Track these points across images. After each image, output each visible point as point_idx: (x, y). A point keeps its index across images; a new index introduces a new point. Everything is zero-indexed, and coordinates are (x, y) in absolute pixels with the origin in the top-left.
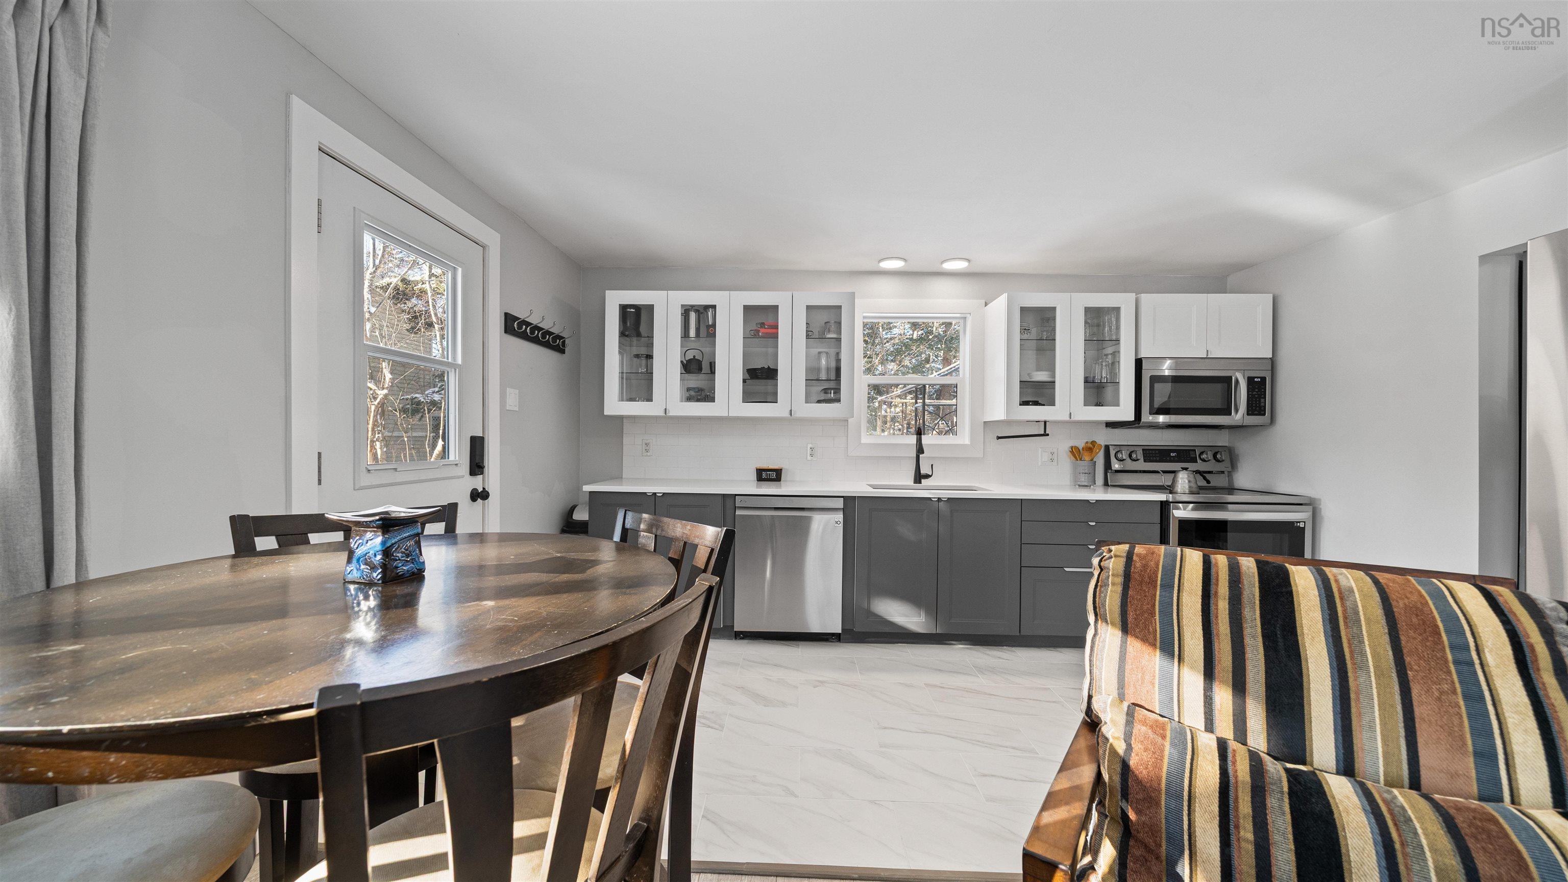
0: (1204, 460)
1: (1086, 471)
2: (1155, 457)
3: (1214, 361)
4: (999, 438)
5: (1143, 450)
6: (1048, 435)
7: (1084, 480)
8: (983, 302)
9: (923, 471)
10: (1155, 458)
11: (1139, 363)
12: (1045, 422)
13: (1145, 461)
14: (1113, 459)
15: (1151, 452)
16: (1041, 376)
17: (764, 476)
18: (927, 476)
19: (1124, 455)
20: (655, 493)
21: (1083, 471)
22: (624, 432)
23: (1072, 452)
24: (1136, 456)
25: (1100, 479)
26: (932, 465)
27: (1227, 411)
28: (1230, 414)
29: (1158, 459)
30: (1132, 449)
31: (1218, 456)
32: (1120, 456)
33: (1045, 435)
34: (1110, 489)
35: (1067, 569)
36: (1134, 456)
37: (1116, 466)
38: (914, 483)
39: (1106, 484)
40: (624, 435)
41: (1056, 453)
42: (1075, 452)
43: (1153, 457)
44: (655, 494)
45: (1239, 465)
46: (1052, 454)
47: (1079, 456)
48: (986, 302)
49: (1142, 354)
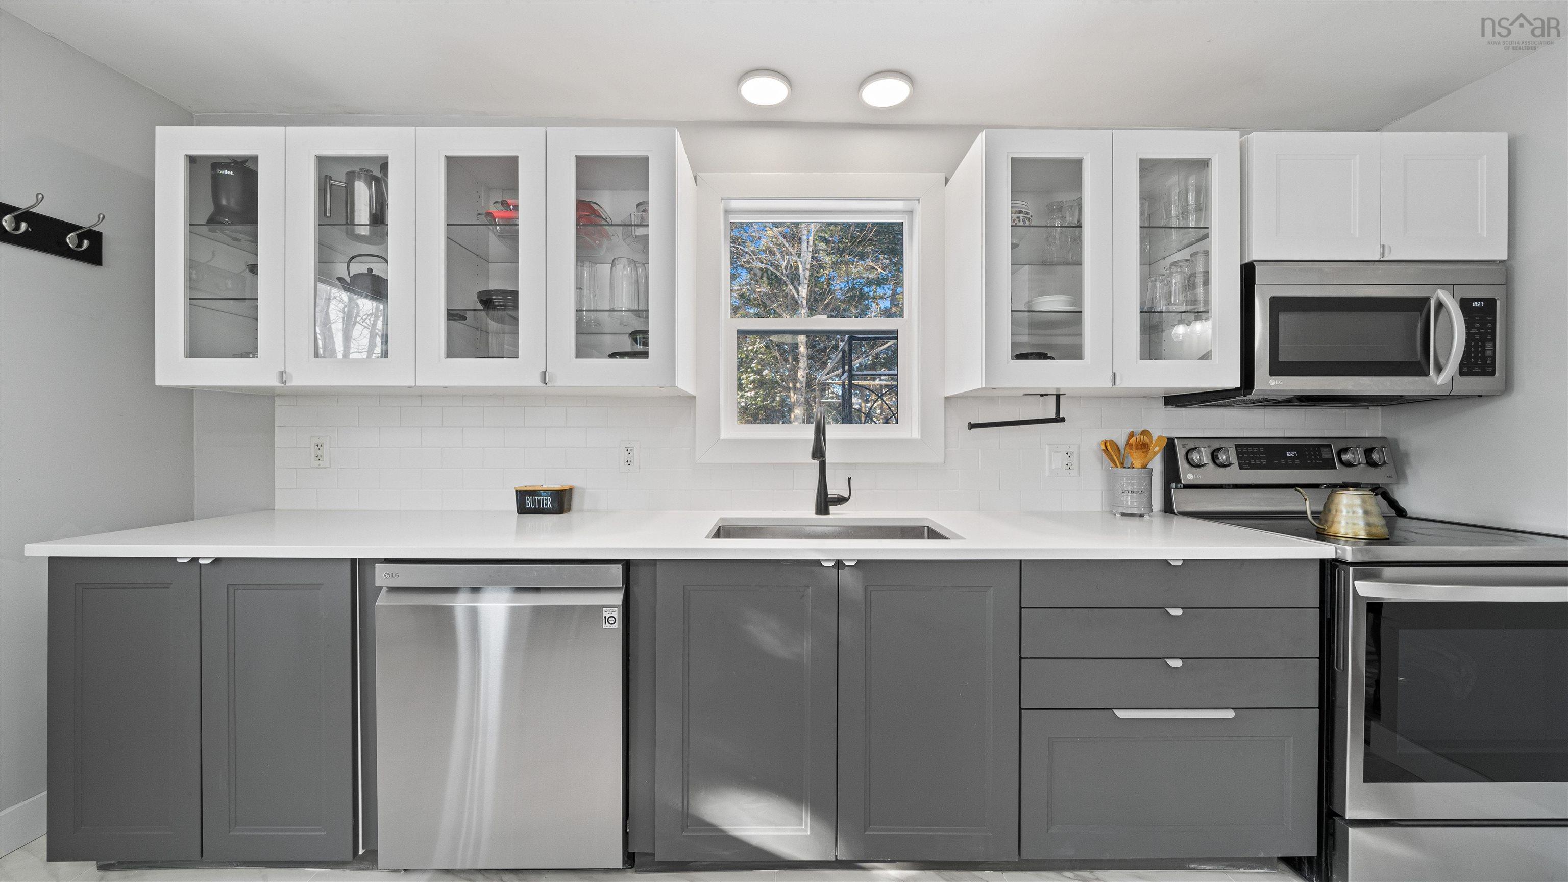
0: (1348, 464)
1: (1135, 488)
2: (1260, 458)
3: (1394, 266)
4: (972, 426)
5: (1237, 446)
6: (1063, 420)
7: (1131, 503)
8: (942, 176)
9: (833, 490)
10: (1258, 462)
11: (1248, 273)
12: (1058, 397)
13: (1241, 467)
14: (1182, 464)
15: (1250, 449)
16: (1053, 303)
17: (529, 504)
18: (841, 500)
19: (1203, 456)
20: (198, 559)
21: (1129, 488)
22: (277, 423)
23: (1106, 450)
24: (1228, 458)
25: (1157, 502)
26: (849, 479)
27: (1418, 368)
28: (1426, 374)
29: (1264, 462)
30: (1216, 445)
31: (1375, 456)
32: (1195, 457)
33: (1059, 419)
34: (1176, 520)
35: (1121, 714)
36: (1222, 457)
37: (1188, 476)
38: (817, 514)
39: (1168, 508)
40: (277, 430)
41: (1076, 453)
42: (1110, 450)
43: (1255, 459)
44: (194, 560)
45: (1409, 471)
46: (1069, 455)
47: (1119, 460)
48: (946, 178)
49: (1255, 255)
